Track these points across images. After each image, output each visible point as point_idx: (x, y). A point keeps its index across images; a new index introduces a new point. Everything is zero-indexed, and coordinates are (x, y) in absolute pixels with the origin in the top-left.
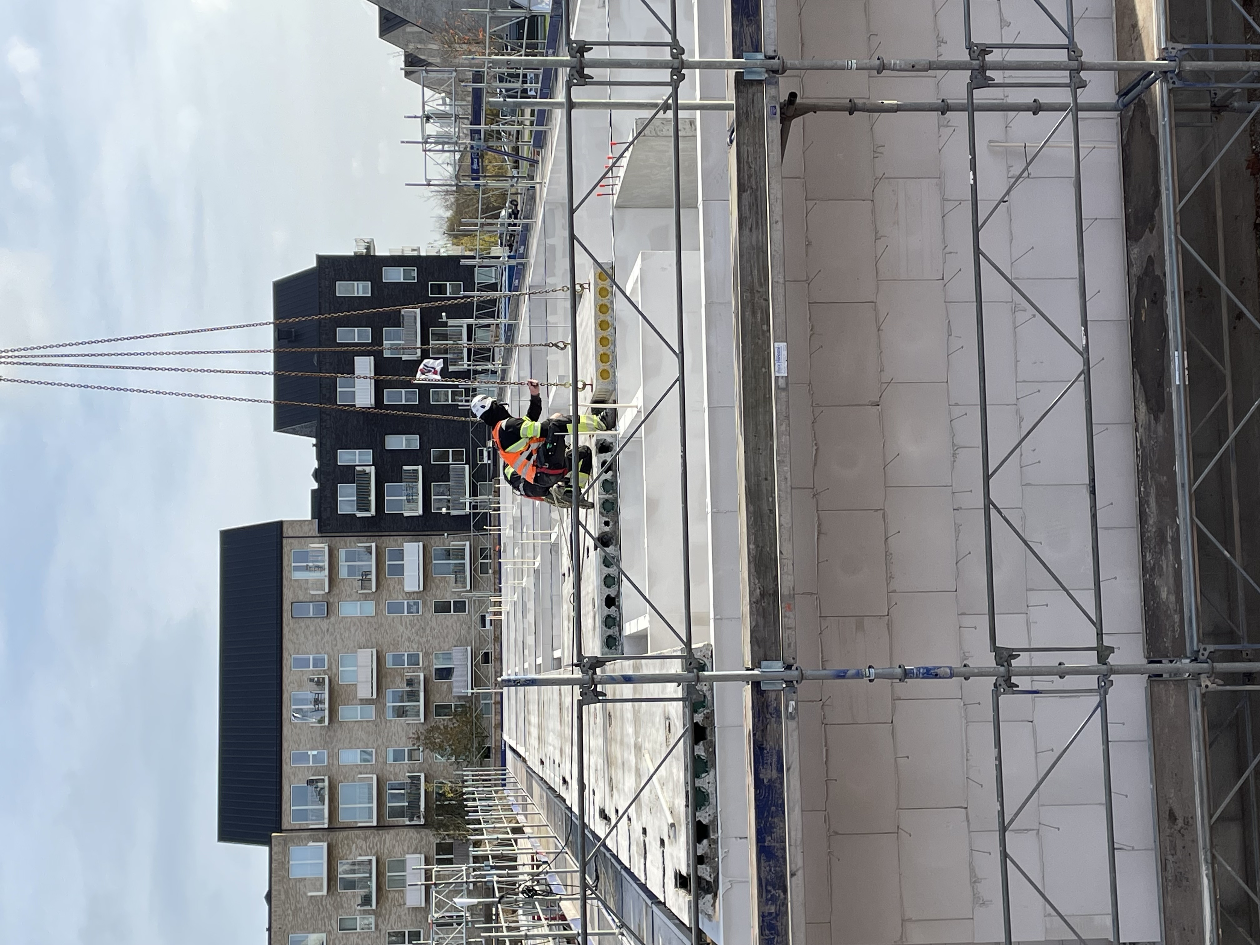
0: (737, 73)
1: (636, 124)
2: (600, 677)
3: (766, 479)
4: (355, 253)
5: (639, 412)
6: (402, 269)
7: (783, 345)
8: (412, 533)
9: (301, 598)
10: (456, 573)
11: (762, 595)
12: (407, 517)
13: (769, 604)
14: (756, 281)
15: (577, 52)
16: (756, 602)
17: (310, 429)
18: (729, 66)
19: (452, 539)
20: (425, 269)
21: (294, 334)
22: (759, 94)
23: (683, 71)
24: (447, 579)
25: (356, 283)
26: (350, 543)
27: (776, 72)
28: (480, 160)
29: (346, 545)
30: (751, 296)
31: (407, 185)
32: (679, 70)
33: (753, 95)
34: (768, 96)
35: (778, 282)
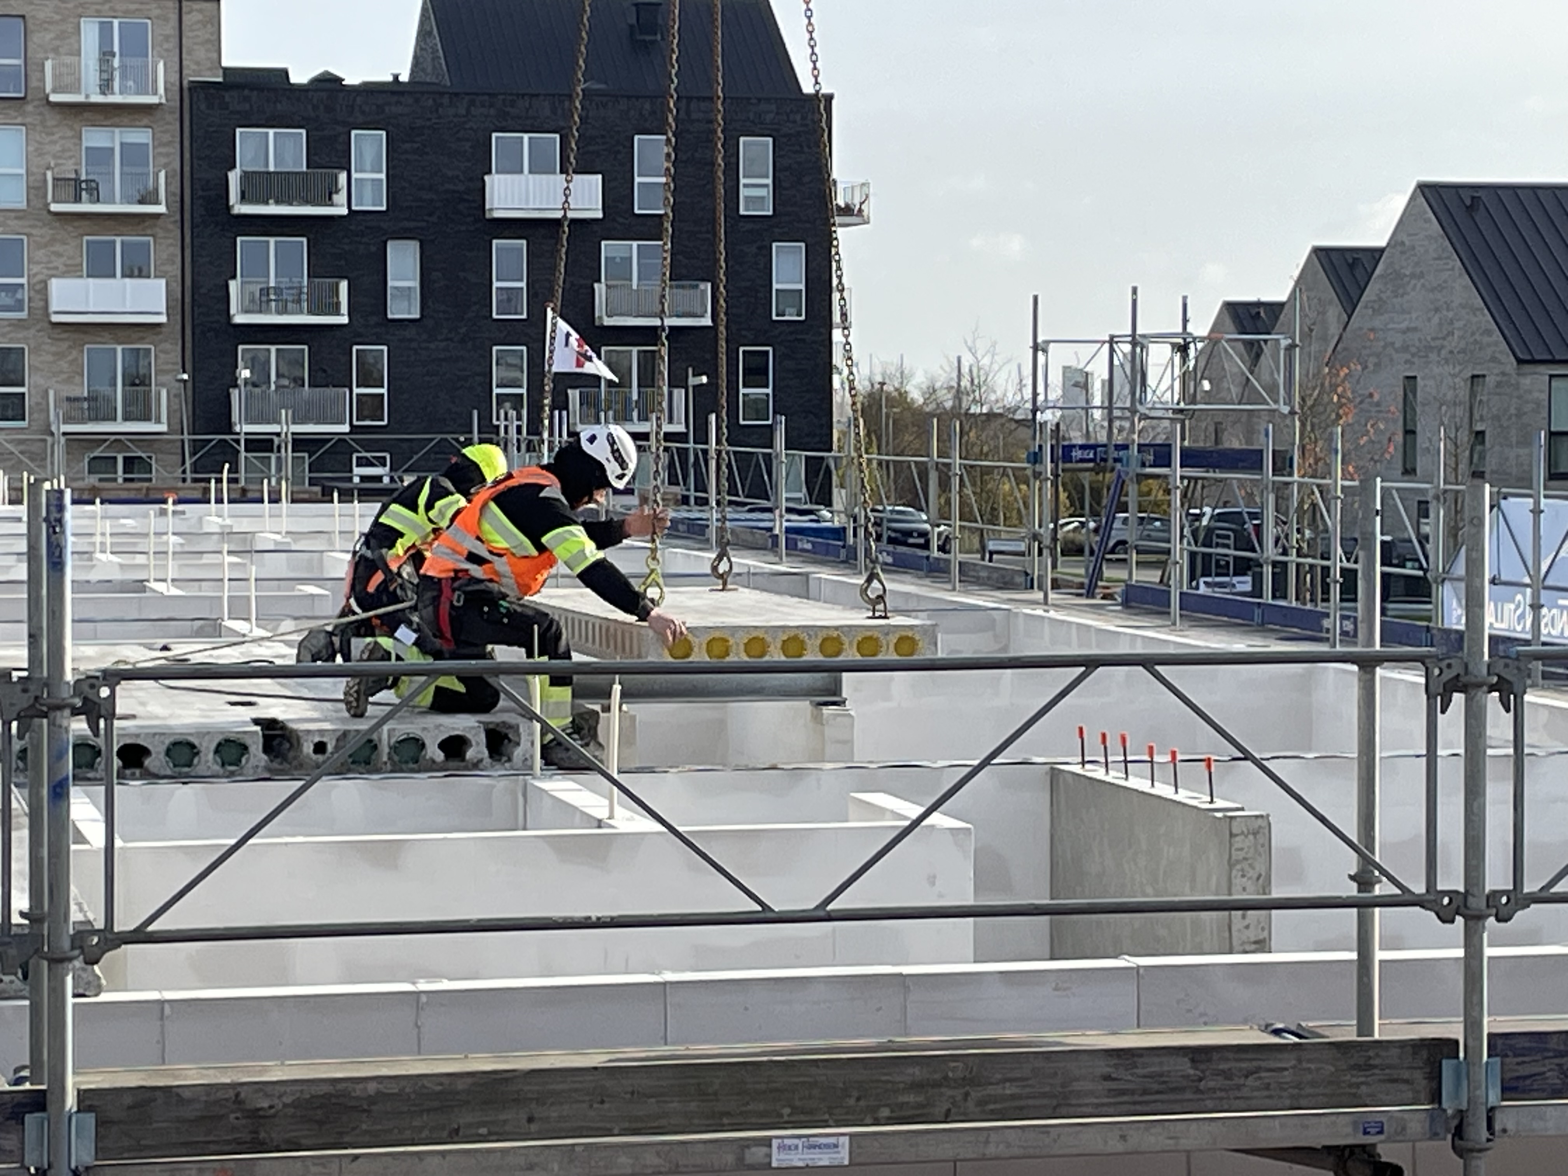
0: (1456, 1042)
1: (1257, 817)
2: (65, 723)
3: (530, 1120)
4: (835, 182)
5: (600, 824)
6: (802, 287)
7: (843, 1156)
8: (188, 299)
9: (36, 38)
10: (92, 398)
11: (255, 1114)
12: (227, 287)
13: (234, 1129)
14: (991, 1090)
15: (1499, 676)
16: (238, 1100)
17: (429, 70)
18: (1472, 1024)
19: (173, 392)
20: (803, 340)
21: (648, 38)
22: (1410, 1095)
23: (1459, 920)
24: (77, 379)
25: (769, 181)
26: (167, 155)
27: (1459, 1133)
28: (1091, 465)
29: (162, 144)
30: (955, 1080)
31: (1036, 299)
32: (1462, 910)
33: (1406, 1081)
34: (1406, 1116)
35: (987, 1142)
